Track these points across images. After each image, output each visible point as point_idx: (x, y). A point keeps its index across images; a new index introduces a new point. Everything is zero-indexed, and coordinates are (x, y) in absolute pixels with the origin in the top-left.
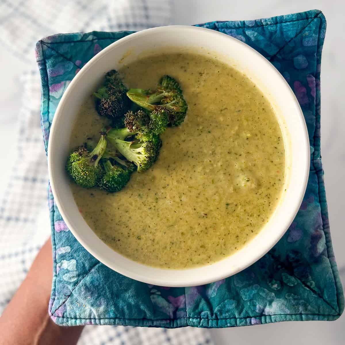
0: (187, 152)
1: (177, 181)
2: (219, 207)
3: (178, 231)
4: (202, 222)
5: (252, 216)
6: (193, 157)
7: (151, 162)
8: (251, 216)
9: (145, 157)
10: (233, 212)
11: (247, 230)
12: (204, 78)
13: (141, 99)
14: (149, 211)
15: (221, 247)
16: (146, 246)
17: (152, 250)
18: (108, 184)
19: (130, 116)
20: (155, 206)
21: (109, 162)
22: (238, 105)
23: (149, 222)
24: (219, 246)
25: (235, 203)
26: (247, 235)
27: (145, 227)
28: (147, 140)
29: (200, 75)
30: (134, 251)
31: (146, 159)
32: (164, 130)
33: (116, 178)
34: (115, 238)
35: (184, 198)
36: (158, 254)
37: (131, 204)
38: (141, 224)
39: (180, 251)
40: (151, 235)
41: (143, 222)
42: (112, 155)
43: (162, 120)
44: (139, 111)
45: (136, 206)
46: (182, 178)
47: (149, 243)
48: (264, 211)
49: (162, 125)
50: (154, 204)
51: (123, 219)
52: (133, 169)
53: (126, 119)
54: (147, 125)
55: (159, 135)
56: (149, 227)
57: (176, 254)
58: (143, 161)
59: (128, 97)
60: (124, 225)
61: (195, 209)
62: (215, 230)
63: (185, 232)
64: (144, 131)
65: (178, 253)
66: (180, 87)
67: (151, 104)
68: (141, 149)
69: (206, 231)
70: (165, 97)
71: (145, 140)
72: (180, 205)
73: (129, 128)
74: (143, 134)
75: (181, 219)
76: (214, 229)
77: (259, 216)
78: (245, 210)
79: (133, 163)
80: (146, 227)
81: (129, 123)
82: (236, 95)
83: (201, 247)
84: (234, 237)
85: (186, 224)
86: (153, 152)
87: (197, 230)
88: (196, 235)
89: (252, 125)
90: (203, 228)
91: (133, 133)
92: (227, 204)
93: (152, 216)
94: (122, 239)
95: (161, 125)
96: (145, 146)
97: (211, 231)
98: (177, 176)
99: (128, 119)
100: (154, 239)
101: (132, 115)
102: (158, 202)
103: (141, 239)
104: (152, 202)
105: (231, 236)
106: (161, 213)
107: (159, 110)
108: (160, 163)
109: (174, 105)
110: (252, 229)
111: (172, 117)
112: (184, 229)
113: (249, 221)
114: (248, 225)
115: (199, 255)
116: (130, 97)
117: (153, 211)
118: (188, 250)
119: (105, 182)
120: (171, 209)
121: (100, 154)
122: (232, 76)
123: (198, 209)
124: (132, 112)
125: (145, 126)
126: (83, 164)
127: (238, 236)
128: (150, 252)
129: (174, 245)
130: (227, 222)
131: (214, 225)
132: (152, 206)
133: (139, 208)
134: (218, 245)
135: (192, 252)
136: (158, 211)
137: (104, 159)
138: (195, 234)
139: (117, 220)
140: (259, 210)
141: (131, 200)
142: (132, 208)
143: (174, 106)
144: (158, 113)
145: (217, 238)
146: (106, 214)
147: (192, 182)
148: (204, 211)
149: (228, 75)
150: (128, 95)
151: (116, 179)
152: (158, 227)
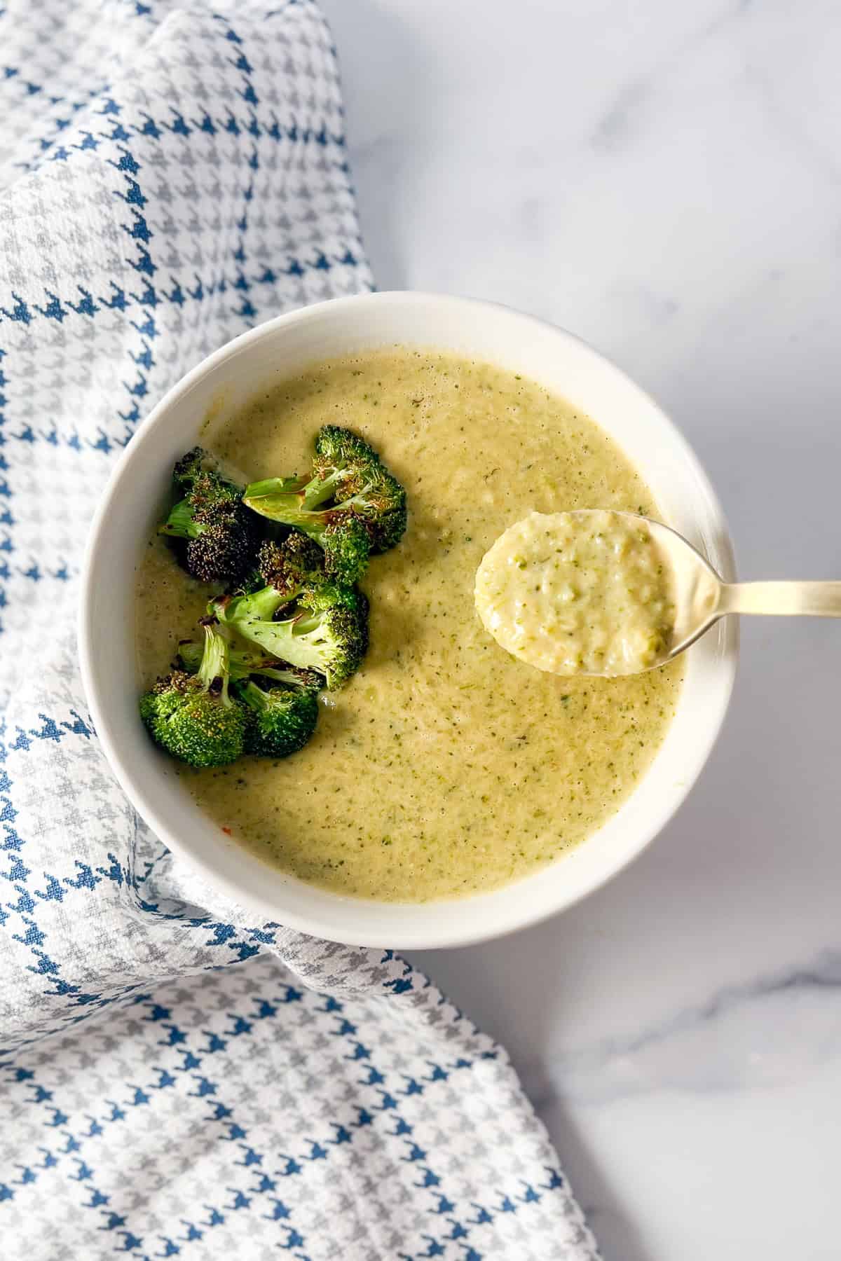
0: (429, 605)
1: (428, 684)
2: (546, 710)
3: (473, 796)
4: (519, 757)
5: (630, 708)
6: (445, 615)
7: (354, 655)
8: (627, 709)
9: (338, 646)
10: (583, 712)
11: (629, 743)
12: (426, 409)
13: (285, 505)
14: (389, 772)
15: (581, 800)
16: (407, 855)
17: (424, 861)
18: (273, 738)
19: (270, 556)
20: (399, 756)
21: (252, 685)
22: (522, 454)
23: (397, 797)
24: (576, 799)
25: (581, 691)
26: (632, 754)
27: (392, 812)
28: (330, 603)
29: (415, 404)
30: (384, 876)
31: (342, 652)
32: (365, 567)
33: (287, 718)
34: (329, 860)
35: (459, 717)
36: (441, 865)
37: (341, 769)
38: (380, 807)
39: (491, 841)
40: (411, 825)
41: (383, 802)
42: (253, 666)
43: (355, 544)
44: (291, 535)
45: (354, 770)
46: (437, 673)
47: (414, 845)
48: (654, 688)
49: (358, 557)
50: (396, 751)
51: (335, 811)
52: (319, 686)
53: (263, 565)
54: (319, 567)
55: (355, 584)
56: (402, 807)
57: (484, 850)
58: (335, 659)
59: (248, 508)
60: (341, 822)
61: (494, 734)
62: (555, 767)
63: (488, 793)
64: (315, 584)
65: (487, 847)
66: (371, 447)
67: (314, 510)
68: (323, 631)
69: (536, 775)
70: (343, 483)
71: (325, 604)
72: (455, 735)
73: (276, 588)
74: (314, 591)
75: (470, 766)
76: (554, 764)
77: (646, 703)
78: (610, 700)
79: (310, 670)
80: (395, 811)
81: (272, 574)
82: (512, 430)
83: (536, 816)
84: (603, 769)
85: (486, 773)
86: (353, 630)
87: (515, 778)
88: (516, 793)
89: (568, 494)
90: (527, 771)
91: (290, 596)
92: (564, 698)
93: (400, 780)
94: (347, 858)
95: (355, 558)
96: (331, 621)
97: (546, 771)
98: (422, 671)
99: (268, 563)
100: (422, 833)
101: (275, 552)
102: (404, 745)
103: (392, 841)
104: (390, 748)
105: (595, 769)
106: (417, 767)
107: (339, 520)
108: (377, 651)
109: (368, 496)
110: (639, 737)
111: (376, 529)
112: (484, 787)
113: (628, 722)
114: (627, 732)
115: (537, 837)
116: (259, 509)
117: (400, 769)
118: (508, 832)
119: (264, 737)
120: (439, 750)
121: (223, 671)
122: (490, 388)
123: (501, 732)
124: (272, 543)
125: (314, 570)
126: (202, 709)
127: (612, 764)
128: (422, 866)
129: (472, 832)
130: (576, 739)
131: (550, 754)
132: (392, 758)
133: (363, 773)
134: (572, 799)
135: (519, 833)
136: (410, 765)
137: (239, 680)
138: (513, 789)
139: (321, 819)
140: (643, 689)
141: (338, 759)
142: (347, 776)
143: (372, 499)
144: (338, 529)
145: (566, 782)
146: (290, 814)
147: (464, 676)
148: (515, 731)
149: (480, 387)
150: (248, 503)
151: (287, 722)
152: (424, 801)
